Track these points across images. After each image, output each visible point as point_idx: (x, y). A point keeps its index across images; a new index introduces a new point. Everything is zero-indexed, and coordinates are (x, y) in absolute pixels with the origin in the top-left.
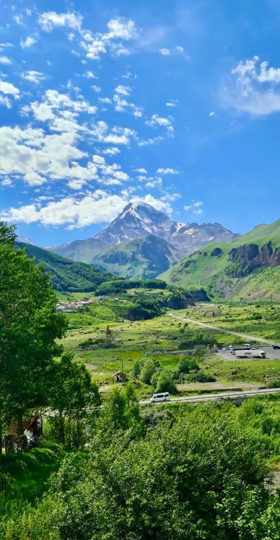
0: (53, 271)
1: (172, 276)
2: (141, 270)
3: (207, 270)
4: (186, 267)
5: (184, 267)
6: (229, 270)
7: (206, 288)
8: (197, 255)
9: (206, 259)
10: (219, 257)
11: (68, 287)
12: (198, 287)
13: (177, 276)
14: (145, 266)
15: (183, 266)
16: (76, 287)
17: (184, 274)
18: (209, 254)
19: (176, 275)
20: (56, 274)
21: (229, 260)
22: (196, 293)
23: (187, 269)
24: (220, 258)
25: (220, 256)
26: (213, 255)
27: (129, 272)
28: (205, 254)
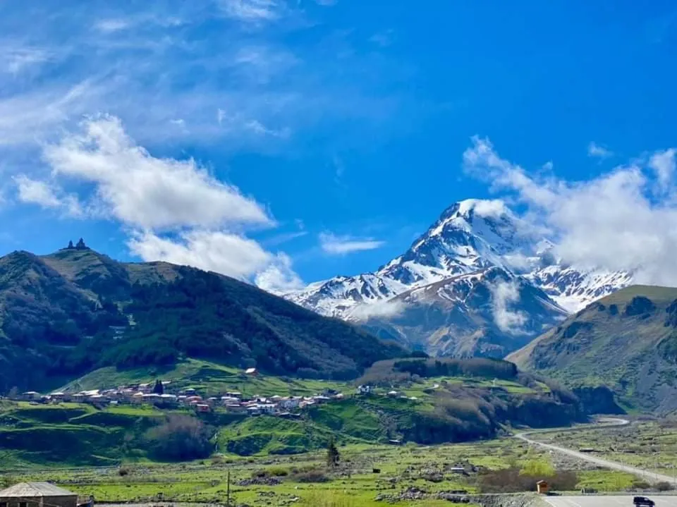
0: (269, 332)
1: (536, 356)
2: (471, 341)
3: (617, 345)
4: (570, 337)
5: (564, 337)
6: (668, 347)
7: (612, 384)
8: (595, 311)
9: (616, 320)
10: (644, 318)
11: (298, 366)
12: (596, 382)
13: (548, 356)
14: (479, 333)
15: (561, 334)
16: (316, 367)
17: (565, 350)
18: (622, 310)
19: (546, 354)
20: (276, 338)
21: (667, 325)
22: (589, 395)
23: (570, 341)
24: (648, 319)
25: (649, 316)
26: (630, 311)
27: (446, 344)
28: (613, 309)
